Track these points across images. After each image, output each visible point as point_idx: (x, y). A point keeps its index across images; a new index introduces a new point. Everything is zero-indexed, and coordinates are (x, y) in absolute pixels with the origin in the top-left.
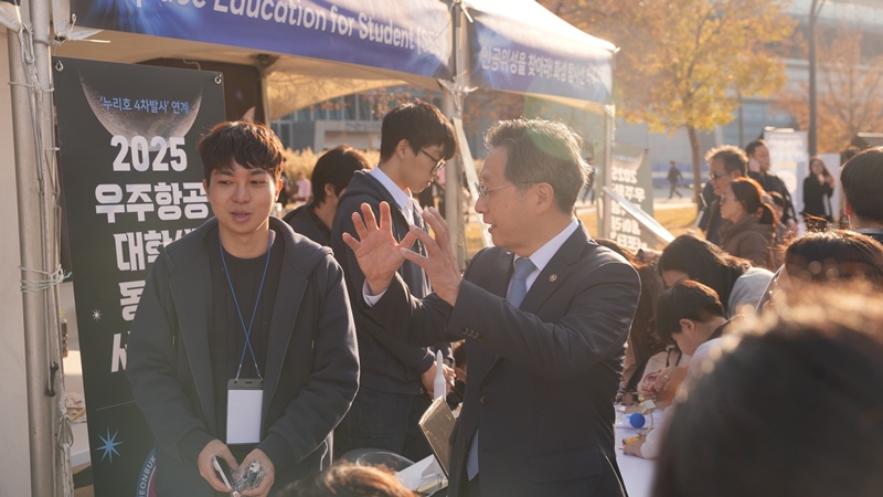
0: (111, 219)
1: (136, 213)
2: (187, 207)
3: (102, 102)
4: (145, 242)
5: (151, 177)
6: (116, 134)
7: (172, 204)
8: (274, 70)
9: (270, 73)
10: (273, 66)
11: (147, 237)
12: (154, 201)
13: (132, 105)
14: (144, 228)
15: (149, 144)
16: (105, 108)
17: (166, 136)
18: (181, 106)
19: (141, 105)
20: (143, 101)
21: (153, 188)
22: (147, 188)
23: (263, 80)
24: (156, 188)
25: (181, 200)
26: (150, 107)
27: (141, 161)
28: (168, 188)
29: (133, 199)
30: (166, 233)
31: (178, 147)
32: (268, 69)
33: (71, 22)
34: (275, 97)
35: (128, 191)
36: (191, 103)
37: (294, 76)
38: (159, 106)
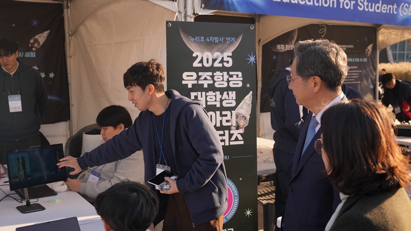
0: (190, 86)
1: (203, 84)
2: (230, 82)
3: (190, 38)
4: (206, 96)
5: (213, 69)
6: (196, 51)
7: (223, 80)
8: (382, 28)
9: (380, 30)
10: (381, 27)
11: (207, 94)
12: (213, 79)
13: (205, 39)
14: (207, 90)
15: (213, 56)
16: (191, 41)
17: (222, 52)
18: (231, 39)
19: (210, 39)
20: (211, 38)
21: (213, 74)
22: (210, 74)
23: (377, 33)
24: (215, 74)
25: (228, 79)
26: (214, 40)
27: (208, 62)
28: (222, 74)
29: (202, 78)
30: (218, 93)
31: (228, 57)
32: (379, 28)
33: (201, 7)
34: (382, 40)
35: (200, 75)
36: (237, 38)
37: (391, 31)
38: (219, 39)
